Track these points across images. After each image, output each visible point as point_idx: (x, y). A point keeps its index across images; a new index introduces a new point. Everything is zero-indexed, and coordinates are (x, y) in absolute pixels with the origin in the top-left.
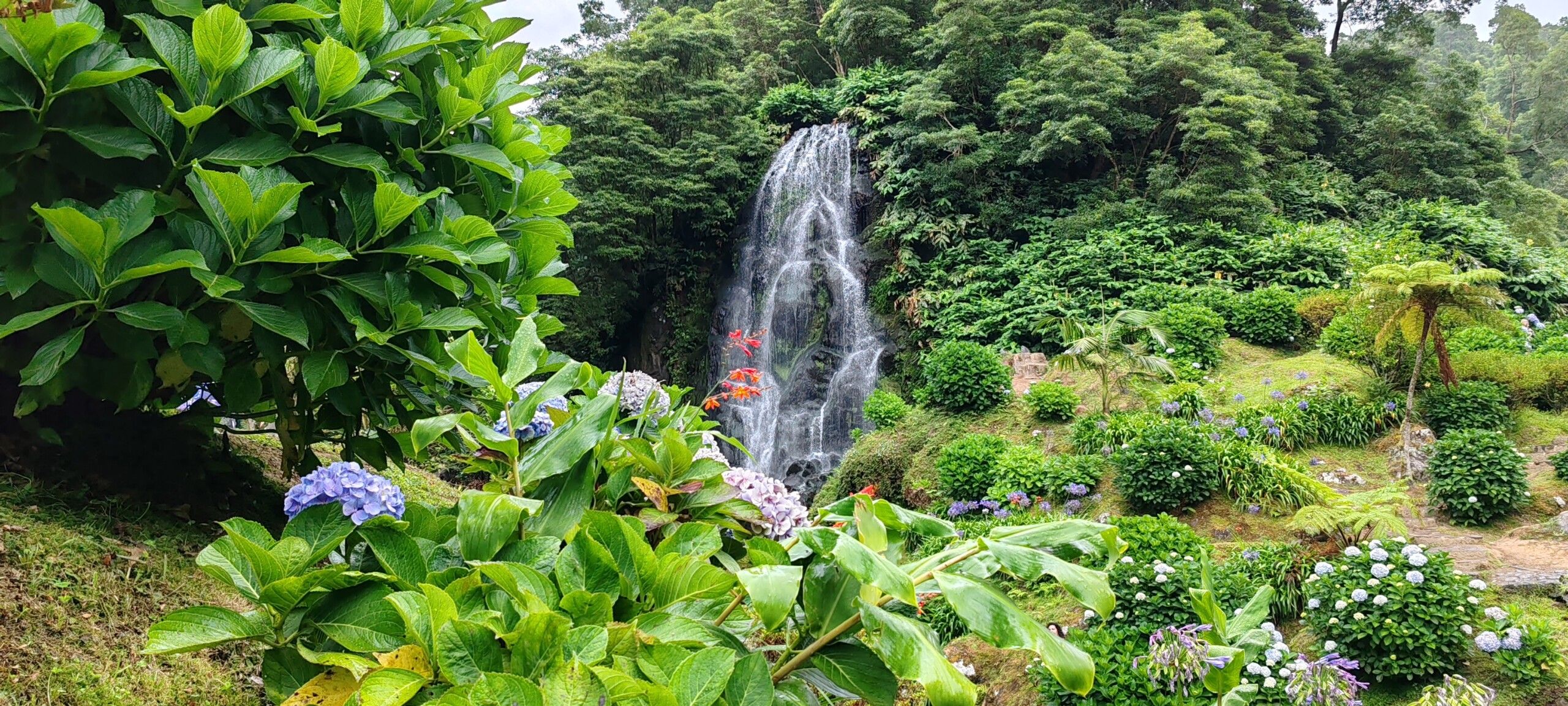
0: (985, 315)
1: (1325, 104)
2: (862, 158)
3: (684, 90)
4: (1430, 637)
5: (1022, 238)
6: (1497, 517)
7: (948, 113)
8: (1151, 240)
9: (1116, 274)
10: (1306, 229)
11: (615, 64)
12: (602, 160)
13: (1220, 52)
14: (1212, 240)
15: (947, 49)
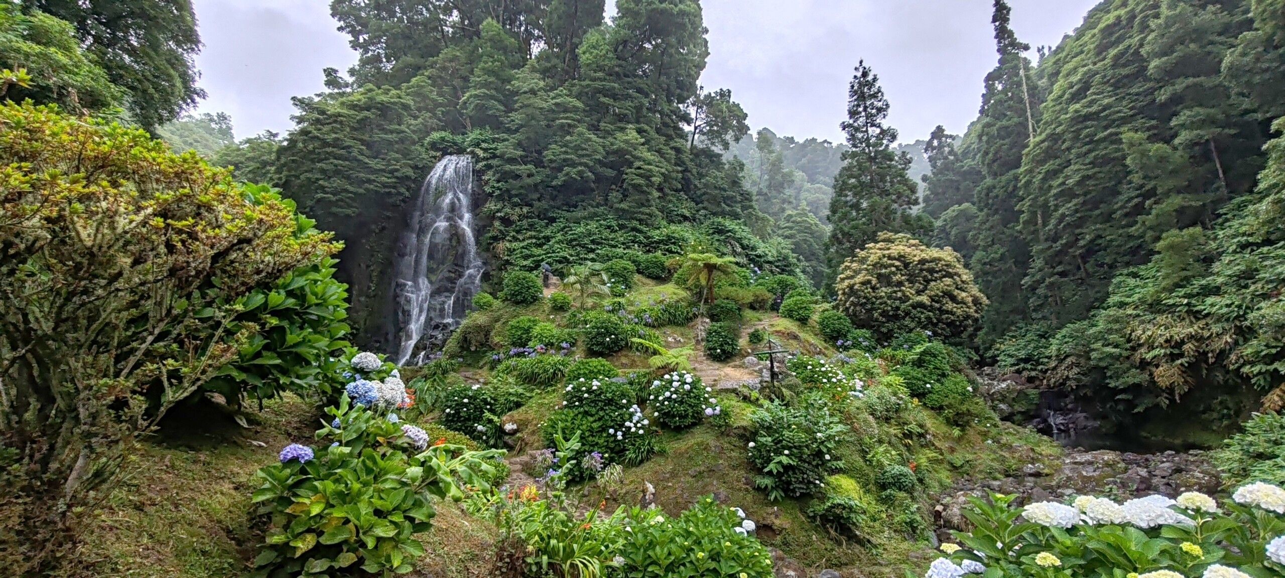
0: (534, 256)
1: (686, 170)
2: (478, 174)
3: (384, 129)
4: (690, 410)
5: (553, 220)
6: (728, 357)
7: (521, 156)
8: (609, 227)
9: (593, 242)
10: (673, 227)
11: (345, 111)
12: (336, 162)
13: (643, 144)
14: (634, 229)
15: (522, 126)
